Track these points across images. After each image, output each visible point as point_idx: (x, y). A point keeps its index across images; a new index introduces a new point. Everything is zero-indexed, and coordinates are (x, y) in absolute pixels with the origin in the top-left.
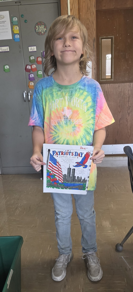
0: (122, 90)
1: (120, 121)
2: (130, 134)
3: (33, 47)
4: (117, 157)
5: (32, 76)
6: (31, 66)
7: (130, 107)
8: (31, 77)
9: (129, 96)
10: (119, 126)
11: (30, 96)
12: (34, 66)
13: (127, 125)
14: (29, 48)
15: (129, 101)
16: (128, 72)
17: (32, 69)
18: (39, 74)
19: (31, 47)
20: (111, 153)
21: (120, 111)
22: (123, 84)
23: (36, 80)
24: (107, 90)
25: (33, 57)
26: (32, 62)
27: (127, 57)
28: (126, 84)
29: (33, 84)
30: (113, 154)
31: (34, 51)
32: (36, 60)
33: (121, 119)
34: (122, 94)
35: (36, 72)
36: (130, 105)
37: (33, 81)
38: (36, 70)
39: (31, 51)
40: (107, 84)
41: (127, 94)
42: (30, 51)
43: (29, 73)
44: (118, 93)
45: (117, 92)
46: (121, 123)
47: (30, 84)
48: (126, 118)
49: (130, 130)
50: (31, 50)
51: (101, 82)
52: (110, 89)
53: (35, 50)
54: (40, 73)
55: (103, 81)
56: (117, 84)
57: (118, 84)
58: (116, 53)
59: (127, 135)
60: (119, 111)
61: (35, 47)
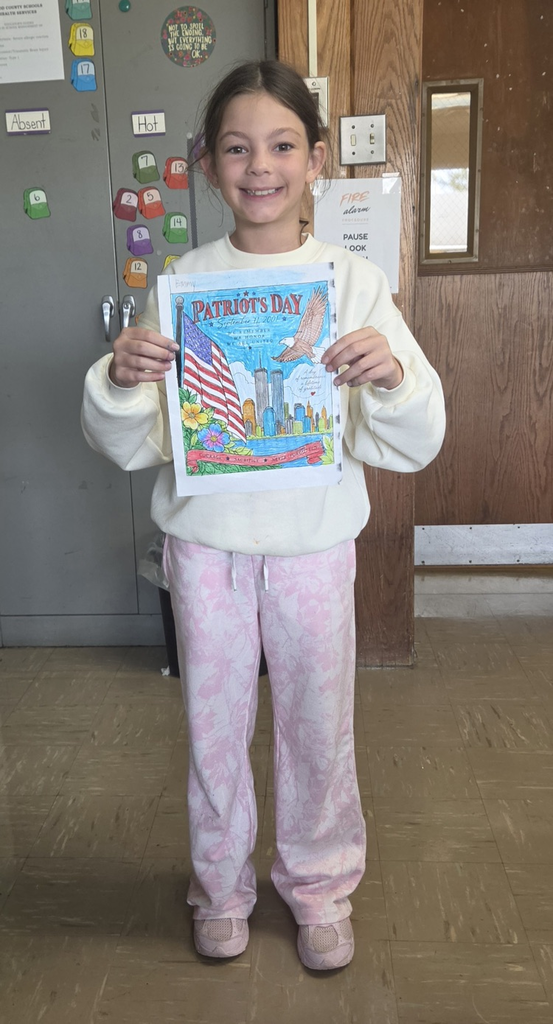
0: (515, 301)
1: (502, 427)
2: (543, 483)
3: (150, 118)
4: (490, 578)
5: (141, 234)
6: (139, 195)
7: (547, 369)
8: (136, 238)
9: (544, 327)
10: (501, 448)
11: (131, 316)
12: (152, 197)
13: (531, 446)
14: (135, 118)
15: (541, 347)
16: (538, 228)
17: (141, 208)
18: (172, 226)
19: (142, 116)
20: (464, 562)
21: (503, 387)
22: (517, 277)
23: (159, 253)
24: (450, 299)
25: (150, 156)
26: (144, 178)
27: (535, 168)
28: (529, 276)
29: (144, 268)
30: (473, 563)
31: (154, 131)
32: (162, 170)
33: (506, 417)
34: (515, 315)
35: (162, 219)
36: (545, 364)
37: (146, 257)
38: (159, 209)
39: (143, 131)
40: (449, 278)
41: (535, 317)
42: (136, 131)
43: (129, 224)
44: (496, 313)
45: (494, 307)
46: (508, 437)
47: (133, 270)
48: (530, 417)
49: (545, 465)
50: (143, 127)
51: (426, 265)
52: (462, 297)
53: (161, 128)
54: (178, 226)
55: (437, 265)
56: (493, 276)
57: (498, 276)
58: (490, 150)
59: (533, 485)
60: (499, 387)
61: (160, 117)
